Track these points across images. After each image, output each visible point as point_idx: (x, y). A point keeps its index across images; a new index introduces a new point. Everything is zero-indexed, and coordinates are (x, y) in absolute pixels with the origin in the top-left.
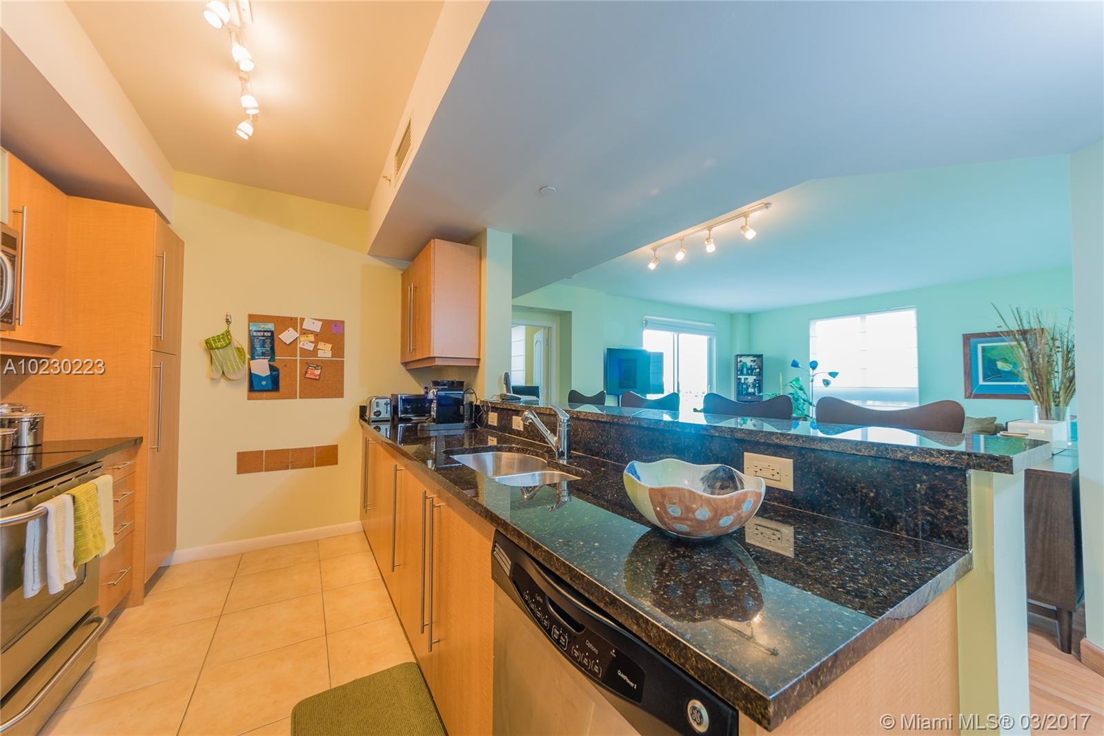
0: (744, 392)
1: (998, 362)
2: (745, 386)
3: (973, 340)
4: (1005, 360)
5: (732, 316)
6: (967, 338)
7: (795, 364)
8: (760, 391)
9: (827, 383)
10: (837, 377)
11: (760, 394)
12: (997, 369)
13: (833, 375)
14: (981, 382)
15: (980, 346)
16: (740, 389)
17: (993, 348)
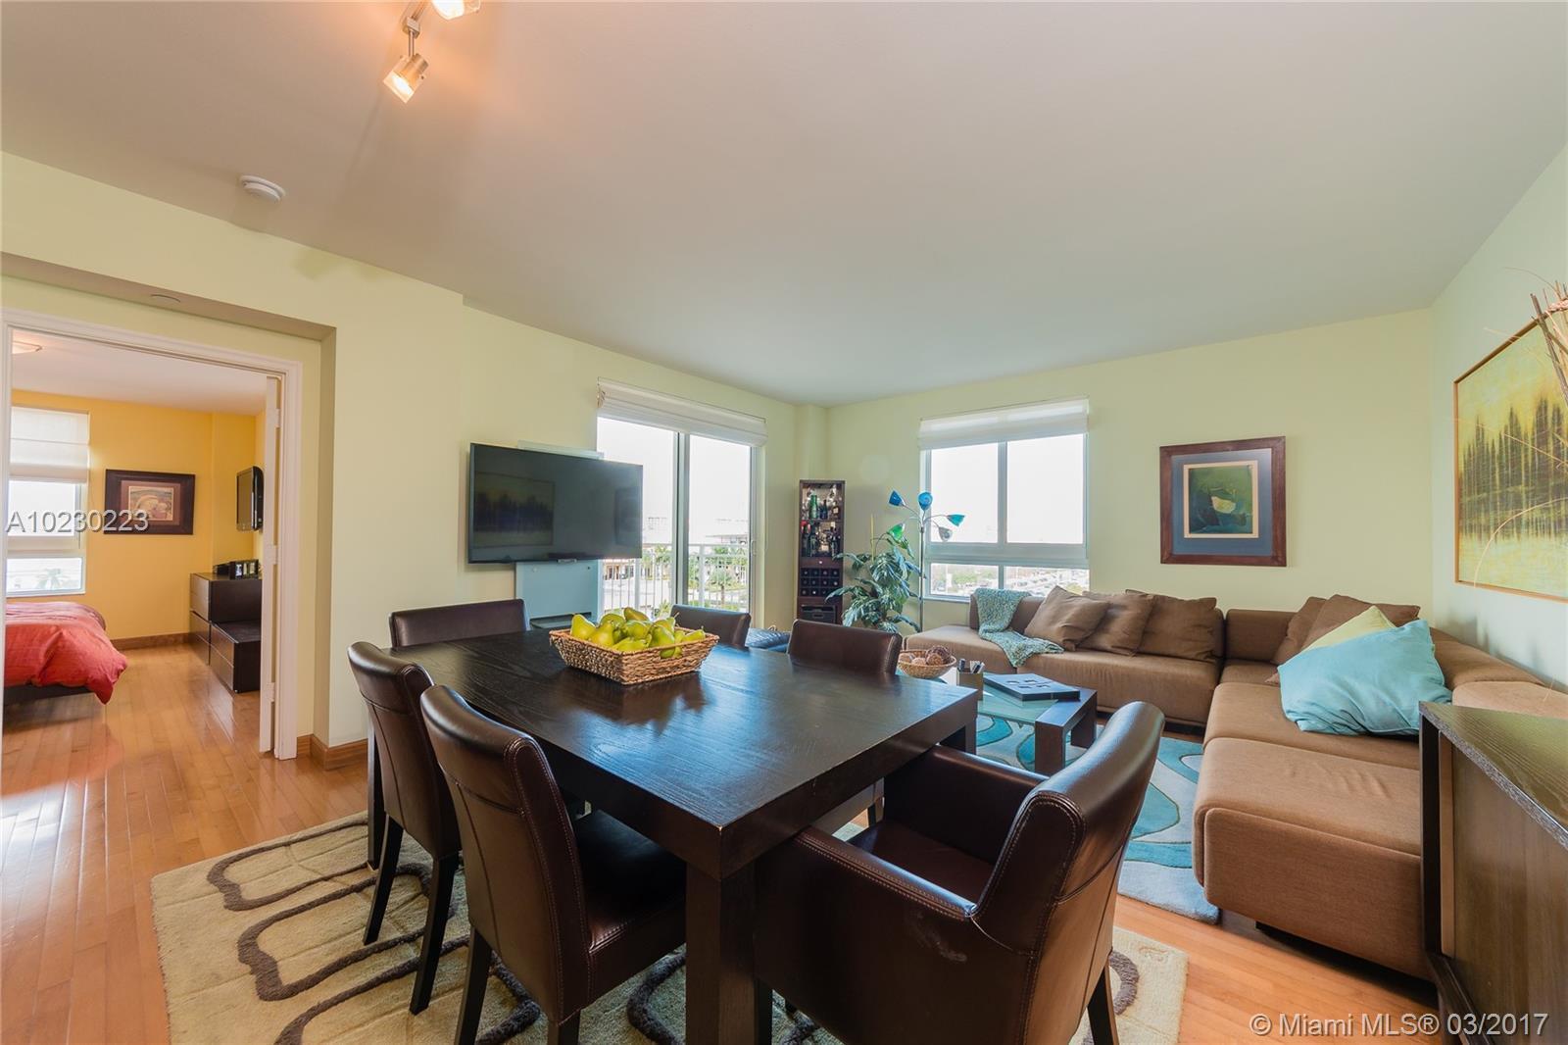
0: (814, 552)
1: (1213, 498)
2: (813, 541)
3: (1176, 458)
4: (1224, 494)
5: (797, 405)
6: (1167, 452)
7: (895, 500)
8: (839, 549)
9: (944, 533)
10: (961, 524)
11: (838, 556)
12: (1213, 509)
13: (956, 519)
14: (1187, 535)
15: (1186, 468)
16: (805, 546)
17: (1208, 471)
